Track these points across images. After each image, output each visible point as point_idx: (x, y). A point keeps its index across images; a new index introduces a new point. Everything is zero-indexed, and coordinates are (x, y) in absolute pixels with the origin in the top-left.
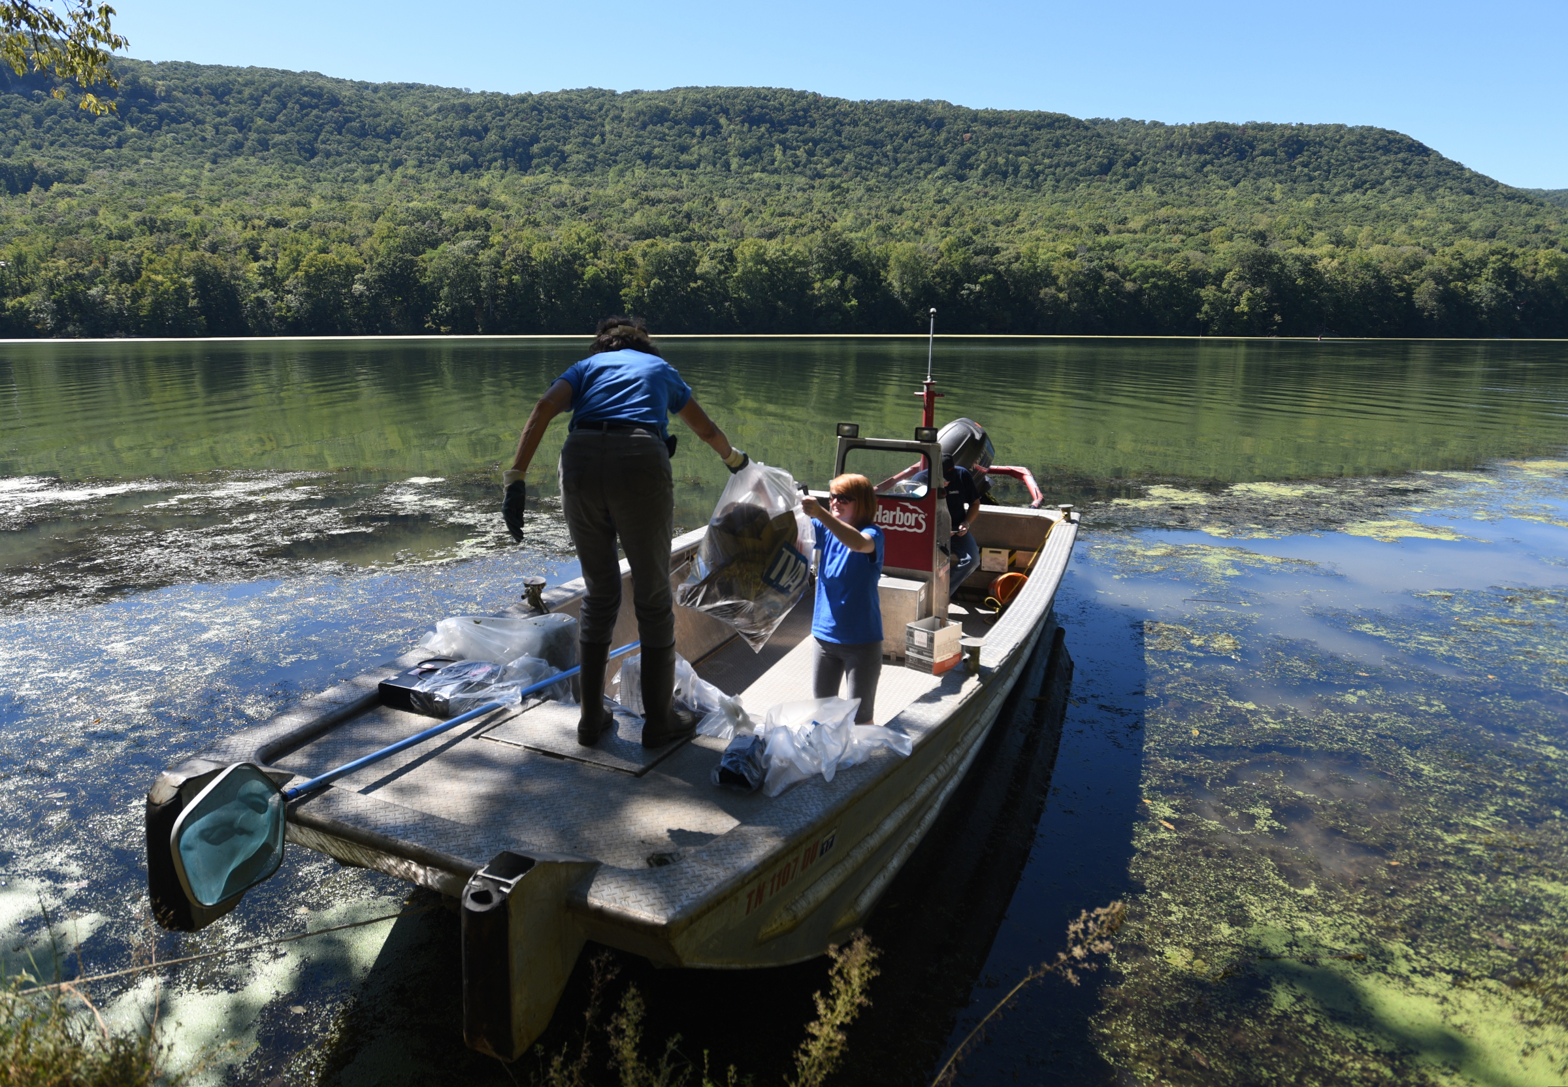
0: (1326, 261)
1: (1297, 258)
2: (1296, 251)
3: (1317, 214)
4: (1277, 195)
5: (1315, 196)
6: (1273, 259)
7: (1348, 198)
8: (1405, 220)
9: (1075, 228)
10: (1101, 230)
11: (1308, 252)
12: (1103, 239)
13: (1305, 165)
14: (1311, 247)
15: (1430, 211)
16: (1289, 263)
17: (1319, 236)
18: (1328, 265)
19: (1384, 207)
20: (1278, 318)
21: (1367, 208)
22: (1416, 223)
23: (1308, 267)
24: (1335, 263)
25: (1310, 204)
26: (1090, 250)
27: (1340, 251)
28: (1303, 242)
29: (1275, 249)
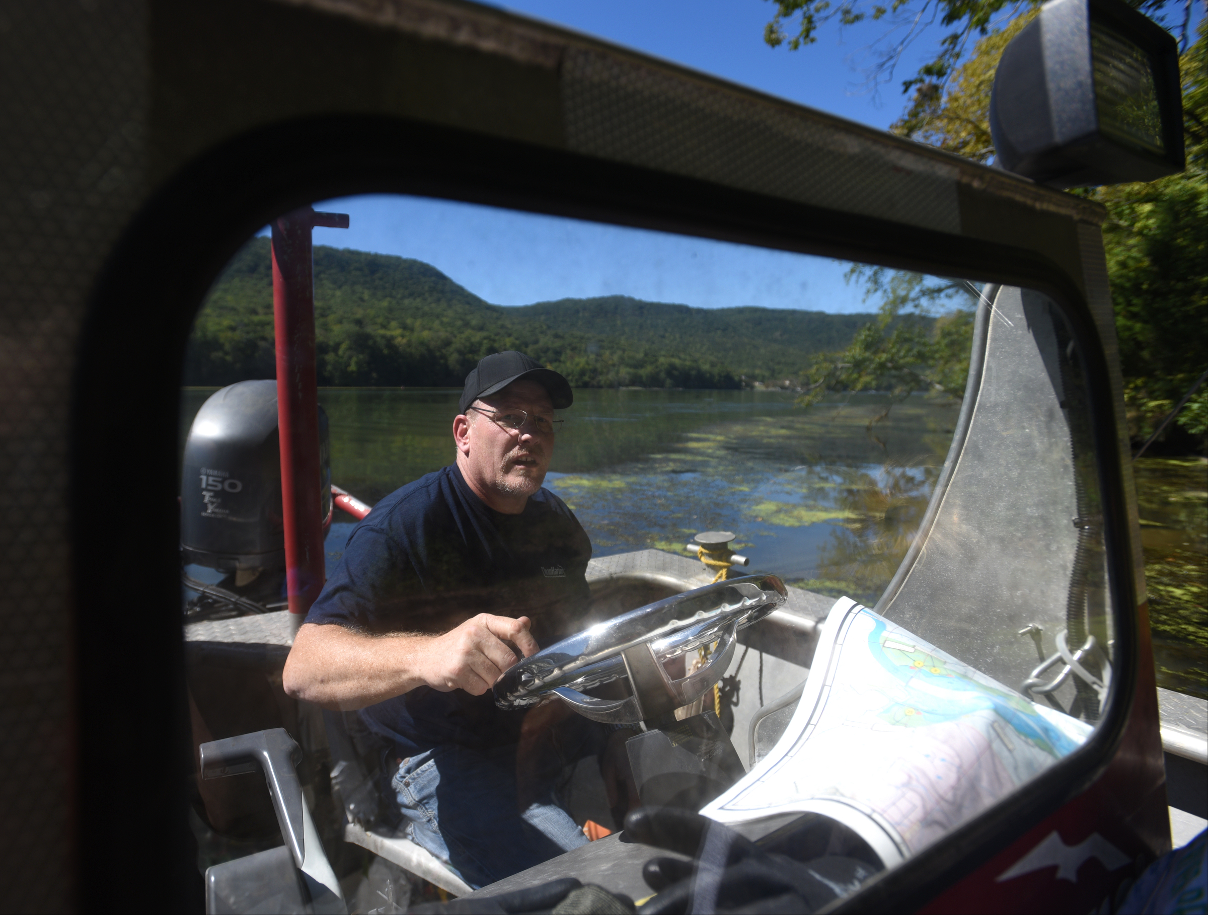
0: (399, 339)
1: (383, 337)
2: (382, 332)
3: (390, 310)
4: (366, 296)
5: (388, 299)
6: (368, 337)
7: (406, 302)
8: (438, 317)
9: (233, 309)
10: (254, 312)
11: (388, 333)
12: (256, 318)
13: (381, 279)
14: (389, 330)
15: (450, 313)
16: (378, 339)
17: (393, 324)
18: (400, 341)
19: (426, 308)
20: (374, 375)
21: (418, 309)
22: (445, 320)
23: (389, 341)
24: (405, 341)
25: (385, 304)
26: (246, 325)
27: (407, 333)
28: (384, 327)
29: (369, 329)
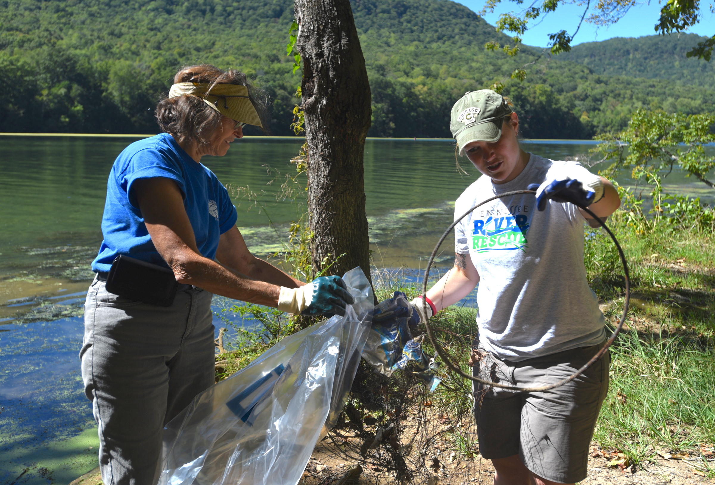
0: (420, 87)
1: (403, 85)
2: (402, 79)
3: (416, 55)
4: (392, 41)
5: (416, 43)
6: (388, 85)
7: (434, 45)
8: (467, 61)
9: (256, 57)
10: (275, 59)
11: (409, 81)
12: (276, 66)
13: (409, 22)
14: (412, 77)
15: (480, 57)
16: (398, 87)
17: (417, 70)
18: (420, 90)
19: (455, 53)
20: (392, 125)
21: (446, 53)
22: (474, 64)
23: (409, 90)
24: (425, 89)
25: (411, 48)
26: (266, 73)
27: (429, 81)
28: (407, 74)
29: (390, 78)
